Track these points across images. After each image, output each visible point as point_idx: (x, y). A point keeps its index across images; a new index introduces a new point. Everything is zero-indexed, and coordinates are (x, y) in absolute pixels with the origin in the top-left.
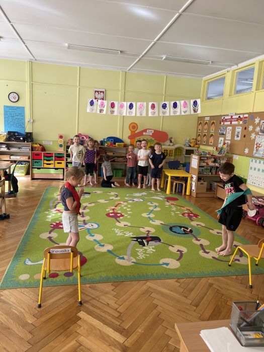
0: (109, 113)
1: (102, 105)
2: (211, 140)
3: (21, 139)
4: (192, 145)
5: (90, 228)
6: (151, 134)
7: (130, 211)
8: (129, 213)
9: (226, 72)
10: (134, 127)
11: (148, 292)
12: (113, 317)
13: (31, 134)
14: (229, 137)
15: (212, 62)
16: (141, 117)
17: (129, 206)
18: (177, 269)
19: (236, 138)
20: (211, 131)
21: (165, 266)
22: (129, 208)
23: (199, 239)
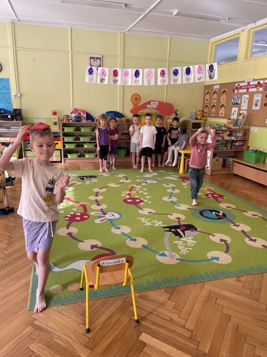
0: (112, 83)
1: (103, 73)
2: (222, 111)
3: (9, 117)
4: (199, 117)
5: (111, 218)
6: (155, 107)
7: (148, 195)
8: (148, 197)
9: (241, 32)
10: (136, 99)
11: (211, 298)
12: (184, 337)
13: (20, 110)
14: (244, 106)
15: (229, 18)
16: (149, 87)
17: (145, 189)
18: (230, 264)
19: (254, 108)
20: (222, 101)
21: (215, 261)
22: (145, 191)
23: (237, 224)
